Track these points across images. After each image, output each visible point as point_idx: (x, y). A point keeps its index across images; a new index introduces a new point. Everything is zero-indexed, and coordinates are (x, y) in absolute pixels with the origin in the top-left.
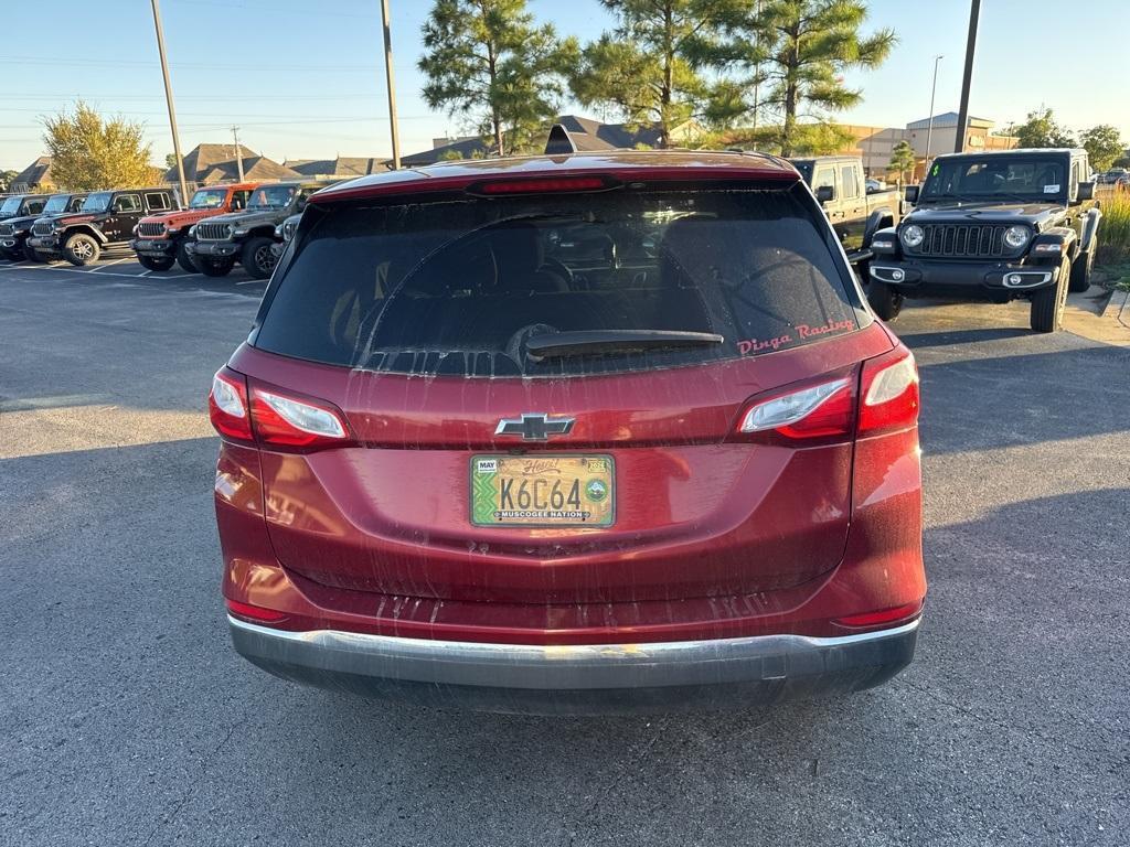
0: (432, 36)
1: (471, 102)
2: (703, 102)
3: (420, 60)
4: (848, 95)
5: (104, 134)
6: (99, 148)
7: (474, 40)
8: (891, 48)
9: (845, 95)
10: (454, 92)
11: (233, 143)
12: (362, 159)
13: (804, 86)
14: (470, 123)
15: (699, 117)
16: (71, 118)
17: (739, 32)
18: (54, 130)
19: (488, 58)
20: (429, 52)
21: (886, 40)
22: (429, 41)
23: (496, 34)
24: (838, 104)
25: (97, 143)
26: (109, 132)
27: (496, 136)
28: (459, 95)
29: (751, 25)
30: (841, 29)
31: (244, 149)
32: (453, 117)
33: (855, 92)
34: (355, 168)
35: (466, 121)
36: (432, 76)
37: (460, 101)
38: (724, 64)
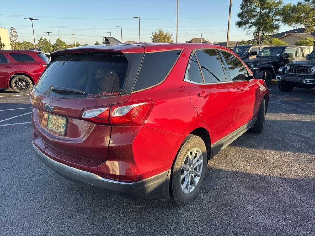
0: (243, 7)
1: (252, 25)
3: (238, 14)
5: (164, 36)
6: (162, 40)
7: (256, 7)
10: (246, 23)
11: (201, 38)
12: (234, 42)
14: (250, 32)
16: (157, 32)
18: (154, 36)
19: (259, 12)
20: (241, 11)
22: (242, 8)
23: (262, 5)
25: (162, 39)
26: (165, 36)
27: (258, 36)
28: (248, 24)
31: (203, 39)
32: (245, 30)
34: (233, 45)
35: (249, 31)
36: (241, 18)
37: (248, 26)
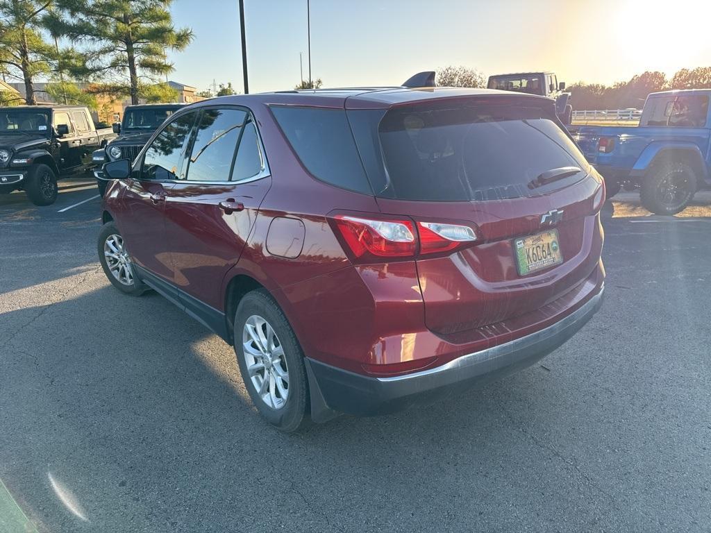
2: (54, 62)
4: (165, 66)
8: (191, 39)
9: (164, 66)
13: (138, 58)
15: (54, 72)
17: (81, 16)
21: (187, 35)
24: (158, 71)
29: (89, 12)
30: (164, 23)
33: (169, 64)
38: (76, 37)
